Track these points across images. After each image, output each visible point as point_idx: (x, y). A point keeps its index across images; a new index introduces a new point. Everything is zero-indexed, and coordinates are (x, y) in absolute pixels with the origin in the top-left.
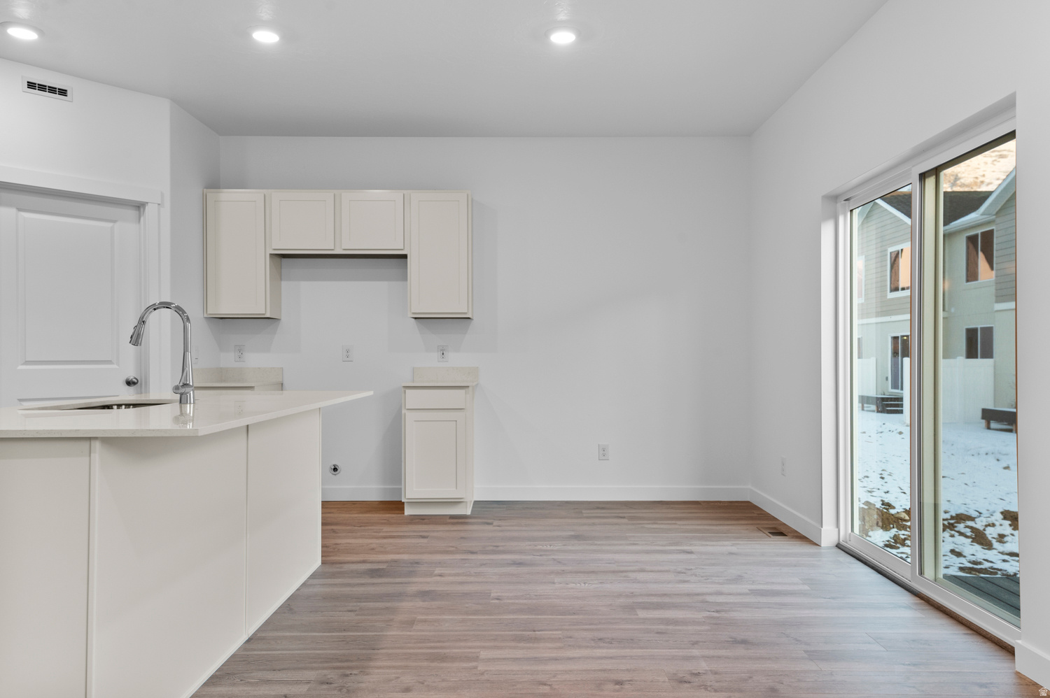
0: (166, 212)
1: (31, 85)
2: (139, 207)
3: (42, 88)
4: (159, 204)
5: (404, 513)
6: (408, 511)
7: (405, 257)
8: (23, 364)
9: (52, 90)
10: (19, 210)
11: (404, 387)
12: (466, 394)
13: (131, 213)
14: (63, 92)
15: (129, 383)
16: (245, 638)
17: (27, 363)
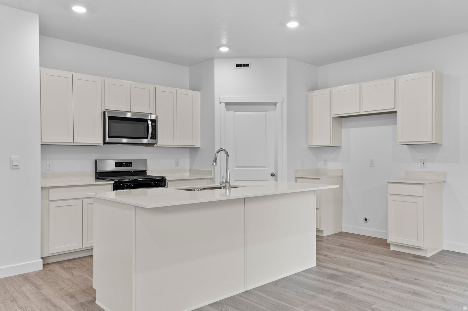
0: (285, 105)
1: (237, 65)
2: (275, 104)
3: (241, 65)
4: (282, 102)
5: (390, 249)
6: (392, 248)
7: (395, 112)
8: (236, 167)
9: (244, 65)
10: (235, 111)
11: (388, 182)
12: (423, 188)
13: (273, 107)
14: (248, 65)
15: (272, 175)
16: (244, 290)
17: (237, 167)
